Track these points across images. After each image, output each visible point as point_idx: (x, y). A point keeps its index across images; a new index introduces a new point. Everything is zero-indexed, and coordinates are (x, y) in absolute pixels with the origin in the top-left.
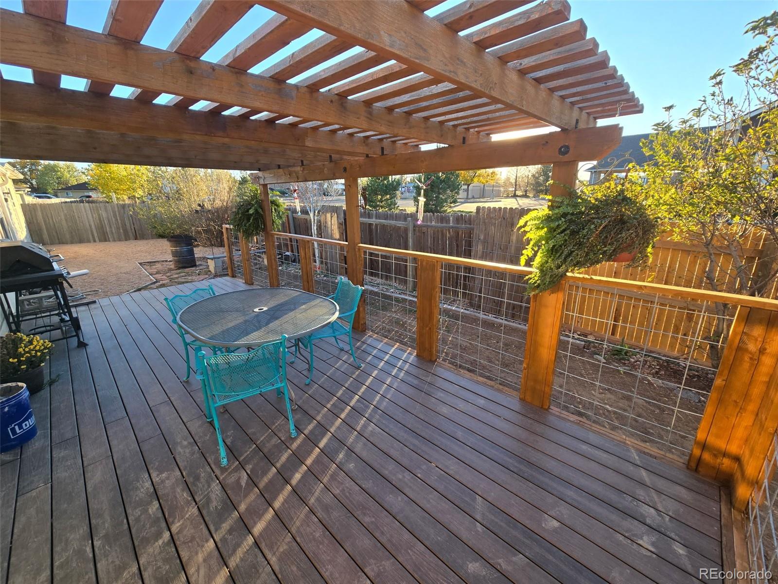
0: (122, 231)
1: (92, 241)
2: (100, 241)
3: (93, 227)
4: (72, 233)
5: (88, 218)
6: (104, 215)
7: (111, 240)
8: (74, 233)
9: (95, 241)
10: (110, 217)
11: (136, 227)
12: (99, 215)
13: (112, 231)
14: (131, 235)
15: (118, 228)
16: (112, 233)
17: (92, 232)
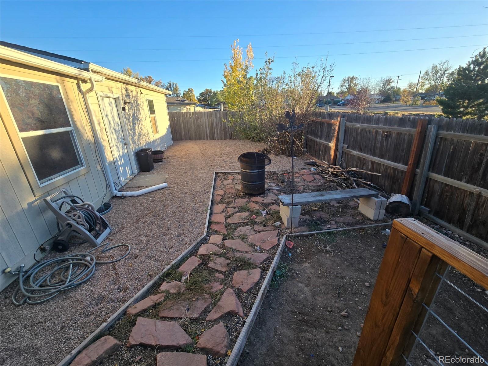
0: (223, 132)
1: (206, 139)
2: (210, 139)
3: (208, 128)
4: (196, 132)
5: (205, 123)
6: (215, 120)
7: (216, 139)
8: (197, 133)
9: (207, 139)
10: (217, 122)
11: (232, 130)
12: (212, 120)
13: (217, 132)
14: (228, 136)
15: (221, 130)
16: (217, 134)
17: (207, 132)
